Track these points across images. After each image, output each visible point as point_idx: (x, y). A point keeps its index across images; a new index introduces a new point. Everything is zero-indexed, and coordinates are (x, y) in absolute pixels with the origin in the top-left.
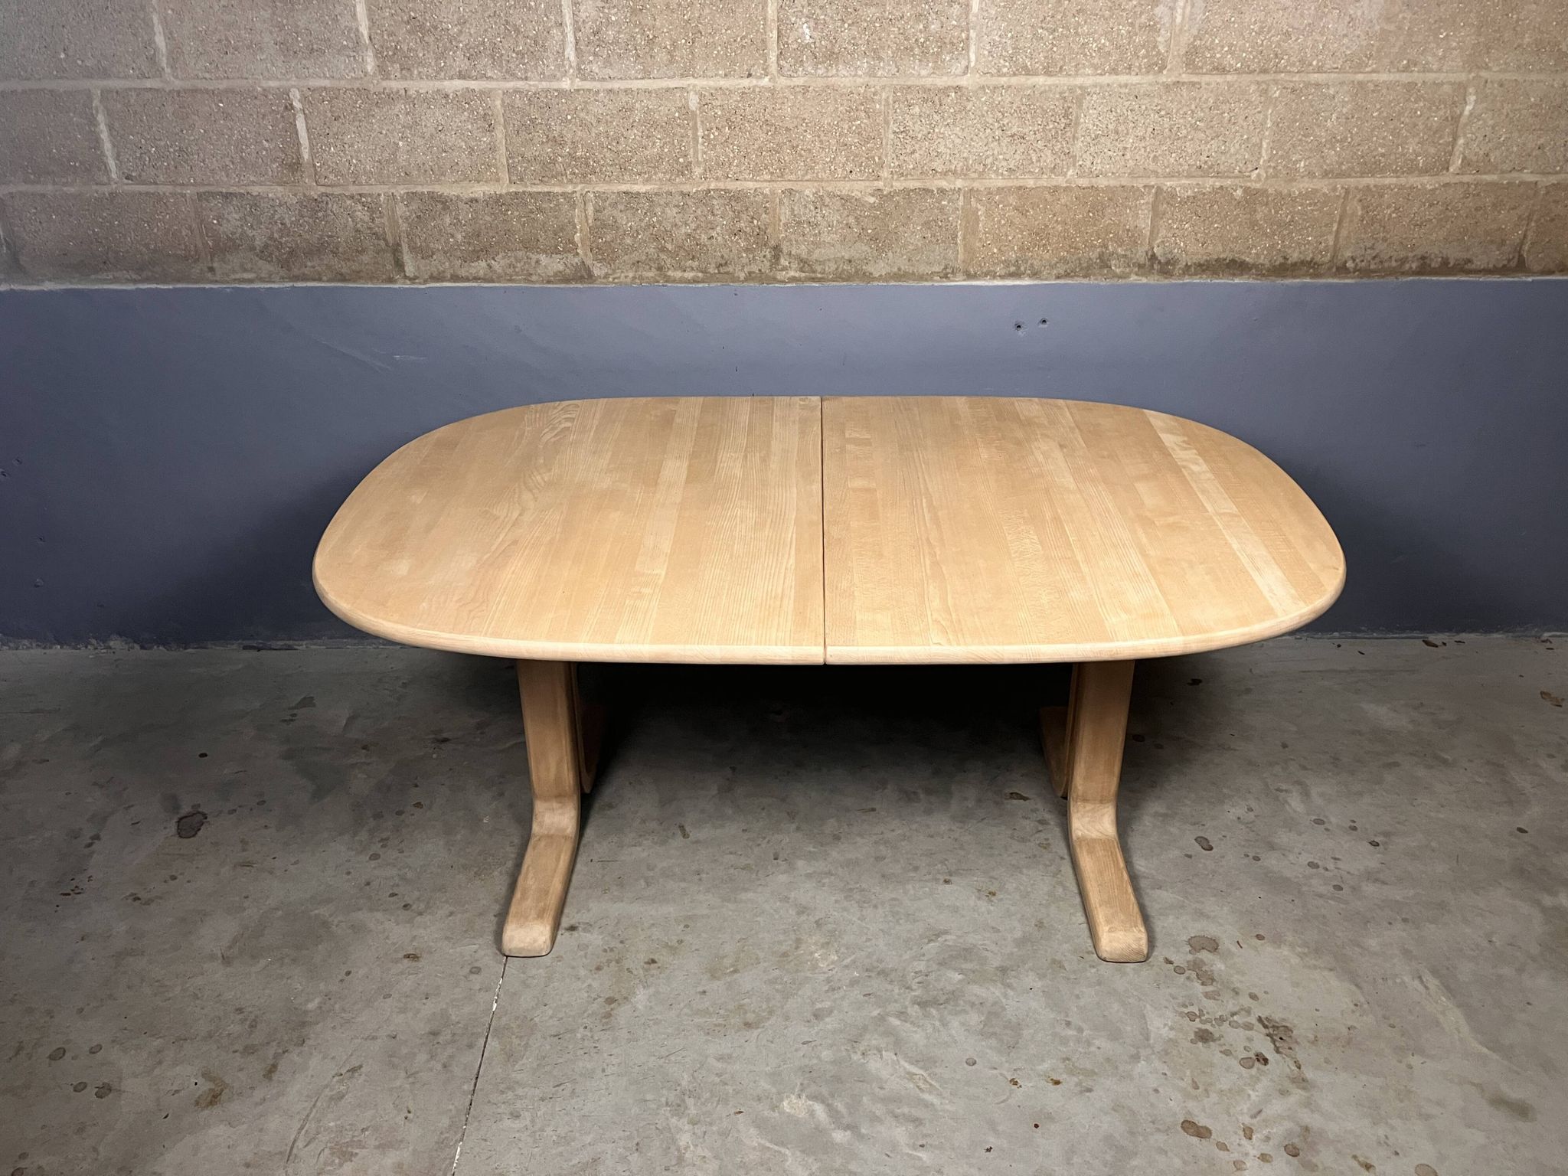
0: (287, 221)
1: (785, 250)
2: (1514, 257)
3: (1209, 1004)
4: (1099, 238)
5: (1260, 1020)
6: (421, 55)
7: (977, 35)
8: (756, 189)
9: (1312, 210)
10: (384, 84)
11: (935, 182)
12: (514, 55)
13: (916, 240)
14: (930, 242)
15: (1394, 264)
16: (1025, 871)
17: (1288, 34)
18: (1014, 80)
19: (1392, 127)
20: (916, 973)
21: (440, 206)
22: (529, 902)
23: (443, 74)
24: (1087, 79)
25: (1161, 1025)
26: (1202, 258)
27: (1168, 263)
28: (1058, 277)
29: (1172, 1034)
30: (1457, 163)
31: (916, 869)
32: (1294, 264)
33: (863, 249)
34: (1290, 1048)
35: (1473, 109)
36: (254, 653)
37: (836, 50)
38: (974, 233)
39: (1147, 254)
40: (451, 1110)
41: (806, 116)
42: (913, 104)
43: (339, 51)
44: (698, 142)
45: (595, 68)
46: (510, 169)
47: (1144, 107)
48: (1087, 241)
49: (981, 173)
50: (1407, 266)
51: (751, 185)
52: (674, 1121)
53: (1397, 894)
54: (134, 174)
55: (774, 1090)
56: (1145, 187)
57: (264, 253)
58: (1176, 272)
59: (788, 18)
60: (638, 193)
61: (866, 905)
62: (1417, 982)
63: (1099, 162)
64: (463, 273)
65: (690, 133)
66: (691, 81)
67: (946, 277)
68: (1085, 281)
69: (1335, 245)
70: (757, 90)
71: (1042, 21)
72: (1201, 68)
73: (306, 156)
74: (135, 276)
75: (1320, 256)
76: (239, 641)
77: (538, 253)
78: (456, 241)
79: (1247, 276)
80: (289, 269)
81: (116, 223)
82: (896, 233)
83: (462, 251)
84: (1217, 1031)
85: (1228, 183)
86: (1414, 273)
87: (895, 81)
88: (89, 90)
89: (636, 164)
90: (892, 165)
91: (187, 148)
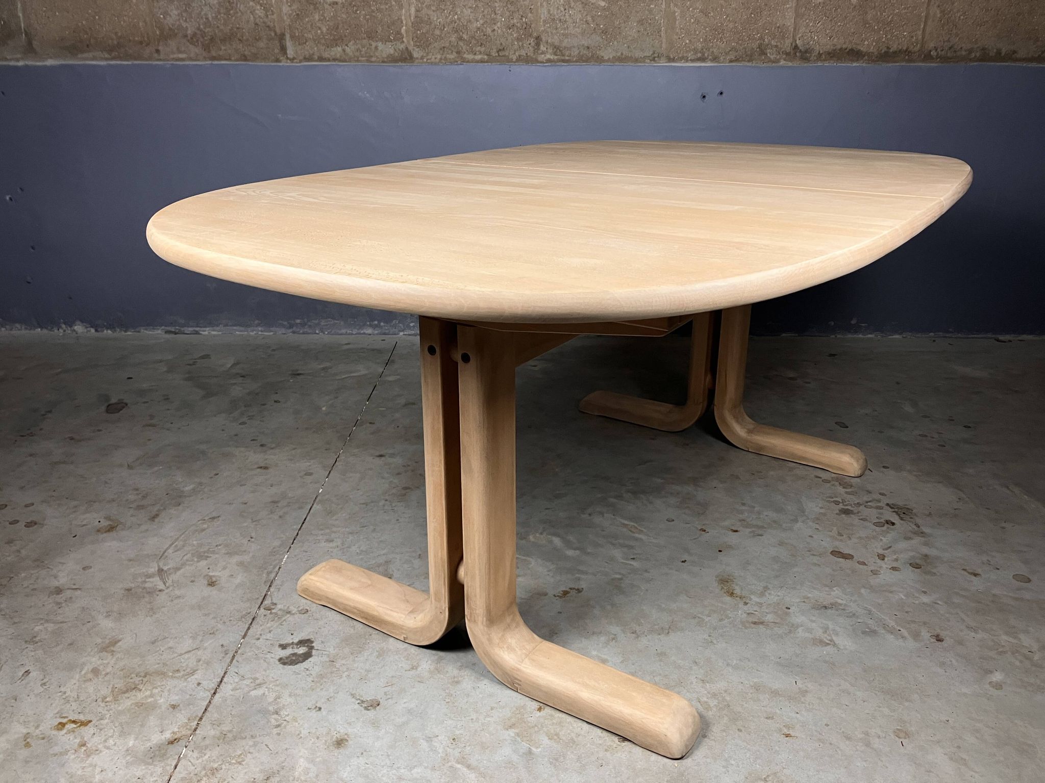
0: (210, 16)
1: (544, 39)
3: (849, 497)
4: (758, 33)
5: (888, 505)
9: (907, 13)
13: (633, 33)
14: (643, 34)
15: (964, 53)
21: (312, 7)
25: (815, 506)
26: (829, 48)
27: (806, 52)
28: (731, 61)
29: (822, 511)
32: (895, 52)
33: (596, 39)
34: (911, 518)
36: (173, 336)
38: (673, 28)
39: (792, 44)
40: (283, 538)
48: (750, 35)
50: (973, 55)
53: (985, 449)
55: (523, 531)
57: (193, 40)
58: (812, 58)
61: (594, 448)
62: (1005, 489)
64: (326, 55)
67: (654, 60)
68: (750, 64)
69: (923, 38)
74: (107, 56)
75: (912, 47)
76: (163, 327)
77: (377, 41)
78: (322, 32)
79: (862, 61)
80: (209, 52)
81: (97, 17)
82: (619, 28)
83: (326, 40)
84: (855, 509)
86: (978, 60)
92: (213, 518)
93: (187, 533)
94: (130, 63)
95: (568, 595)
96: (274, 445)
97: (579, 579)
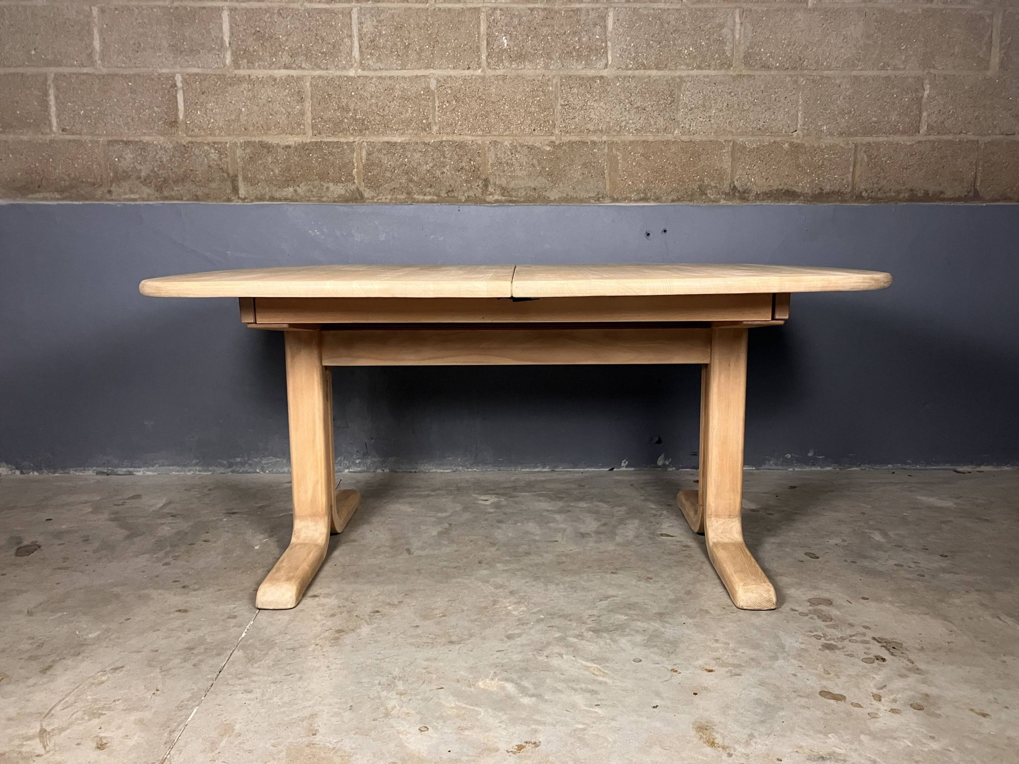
0: (164, 159)
1: (491, 181)
2: (971, 190)
3: (830, 631)
4: (698, 175)
5: (874, 639)
6: (261, 54)
7: (612, 45)
8: (472, 141)
9: (836, 158)
10: (236, 72)
11: (589, 137)
12: (320, 54)
13: (578, 175)
14: (587, 177)
15: (893, 194)
16: (675, 568)
17: (806, 46)
18: (637, 73)
19: (879, 104)
20: (590, 615)
21: (265, 150)
23: (274, 66)
24: (683, 72)
25: (793, 641)
26: (767, 189)
27: (744, 192)
28: (673, 201)
29: (803, 646)
30: (924, 129)
31: (590, 567)
32: (828, 194)
33: (542, 181)
34: (902, 653)
35: (929, 93)
36: (104, 477)
37: (524, 53)
38: (616, 171)
39: (730, 186)
40: (194, 689)
41: (504, 94)
42: (573, 87)
43: (209, 51)
44: (435, 110)
45: (371, 62)
46: (313, 126)
47: (720, 90)
49: (618, 132)
50: (902, 196)
51: (469, 138)
52: (384, 693)
53: (967, 578)
54: (67, 128)
55: (471, 676)
56: (725, 141)
57: (146, 181)
58: (750, 198)
59: (493, 33)
60: (396, 143)
61: (550, 584)
62: (997, 620)
63: (694, 125)
64: (277, 195)
65: (430, 104)
66: (432, 71)
67: (598, 200)
68: (691, 204)
69: (853, 181)
70: (474, 77)
71: (652, 36)
72: (754, 66)
73: (181, 117)
74: (58, 196)
75: (844, 188)
76: (95, 468)
77: (328, 182)
78: (274, 174)
79: (798, 201)
80: (162, 192)
81: (51, 160)
82: (564, 171)
83: (278, 180)
84: (839, 644)
85: (779, 139)
86: (907, 200)
87: (561, 73)
88: (46, 74)
89: (395, 124)
90: (561, 126)
91: (104, 111)
92: (117, 669)
93: (81, 687)
94: (81, 203)
95: (522, 750)
96: (197, 587)
97: (536, 731)
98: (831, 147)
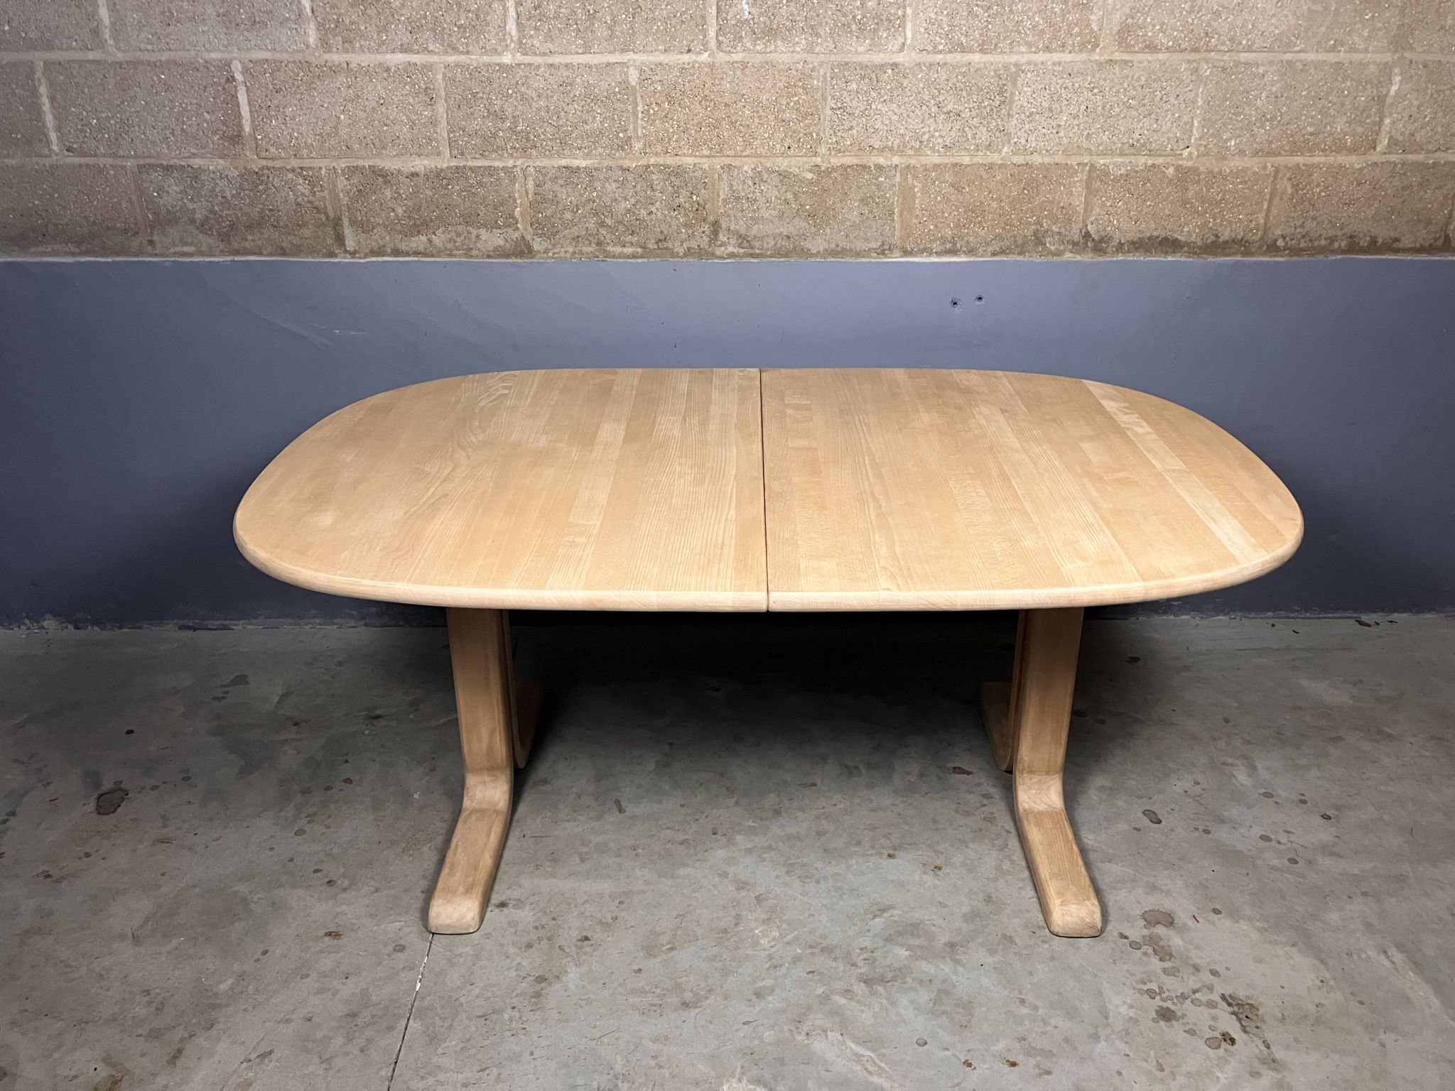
0: (228, 194)
1: (724, 226)
2: (1440, 237)
3: (1168, 981)
4: (1034, 216)
5: (1223, 997)
6: (363, 28)
7: (913, 12)
8: (695, 165)
9: (1243, 189)
10: (327, 56)
11: (873, 158)
12: (456, 29)
13: (854, 216)
14: (867, 218)
15: (1323, 242)
16: (971, 845)
17: (1217, 14)
18: (950, 58)
19: (1320, 106)
20: (862, 949)
21: (381, 179)
22: (458, 876)
23: (384, 47)
24: (1021, 57)
25: (1121, 1003)
26: (1134, 236)
27: (1101, 240)
28: (994, 254)
29: (1132, 1013)
30: (1383, 144)
31: (859, 843)
32: (1226, 242)
33: (801, 225)
34: (1257, 1027)
35: (1399, 89)
36: (189, 633)
37: (775, 27)
38: (911, 209)
39: (1081, 231)
41: (744, 92)
42: (851, 80)
43: (281, 24)
44: (637, 117)
45: (536, 43)
46: (451, 143)
47: (1077, 85)
48: (1022, 218)
49: (917, 150)
50: (1336, 245)
51: (690, 160)
53: (1353, 867)
54: (75, 146)
55: (713, 1074)
56: (1078, 164)
57: (204, 226)
58: (1110, 249)
60: (578, 168)
61: (808, 880)
62: (1382, 957)
63: (1033, 139)
64: (403, 246)
65: (630, 108)
66: (631, 56)
67: (883, 253)
68: (1020, 258)
69: (1266, 224)
70: (697, 65)
72: (1133, 46)
73: (247, 129)
74: (74, 250)
75: (1251, 235)
76: (175, 620)
77: (478, 228)
79: (1179, 254)
80: (229, 243)
81: (56, 195)
82: (834, 209)
83: (402, 225)
84: (1178, 1009)
85: (1160, 161)
86: (1343, 252)
87: (833, 58)
88: (32, 62)
89: (576, 138)
90: (830, 141)
91: (128, 120)
92: (262, 1056)
98: (1236, 174)
